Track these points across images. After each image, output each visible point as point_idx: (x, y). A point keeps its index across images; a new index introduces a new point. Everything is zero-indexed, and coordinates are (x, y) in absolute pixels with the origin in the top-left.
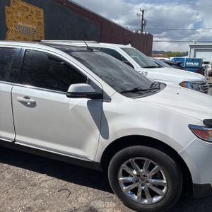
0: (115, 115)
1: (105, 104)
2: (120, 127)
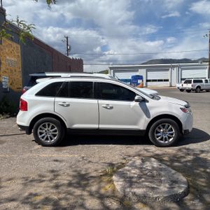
0: (152, 108)
1: (147, 104)
2: (154, 113)
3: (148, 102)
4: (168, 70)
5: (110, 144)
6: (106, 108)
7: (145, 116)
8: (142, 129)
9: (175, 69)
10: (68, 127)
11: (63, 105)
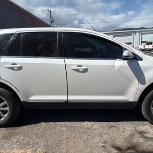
3: (141, 59)
4: (131, 35)
5: (85, 121)
6: (77, 70)
7: (137, 82)
8: (131, 100)
9: (137, 34)
10: (22, 100)
11: (13, 69)
